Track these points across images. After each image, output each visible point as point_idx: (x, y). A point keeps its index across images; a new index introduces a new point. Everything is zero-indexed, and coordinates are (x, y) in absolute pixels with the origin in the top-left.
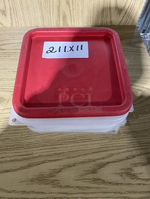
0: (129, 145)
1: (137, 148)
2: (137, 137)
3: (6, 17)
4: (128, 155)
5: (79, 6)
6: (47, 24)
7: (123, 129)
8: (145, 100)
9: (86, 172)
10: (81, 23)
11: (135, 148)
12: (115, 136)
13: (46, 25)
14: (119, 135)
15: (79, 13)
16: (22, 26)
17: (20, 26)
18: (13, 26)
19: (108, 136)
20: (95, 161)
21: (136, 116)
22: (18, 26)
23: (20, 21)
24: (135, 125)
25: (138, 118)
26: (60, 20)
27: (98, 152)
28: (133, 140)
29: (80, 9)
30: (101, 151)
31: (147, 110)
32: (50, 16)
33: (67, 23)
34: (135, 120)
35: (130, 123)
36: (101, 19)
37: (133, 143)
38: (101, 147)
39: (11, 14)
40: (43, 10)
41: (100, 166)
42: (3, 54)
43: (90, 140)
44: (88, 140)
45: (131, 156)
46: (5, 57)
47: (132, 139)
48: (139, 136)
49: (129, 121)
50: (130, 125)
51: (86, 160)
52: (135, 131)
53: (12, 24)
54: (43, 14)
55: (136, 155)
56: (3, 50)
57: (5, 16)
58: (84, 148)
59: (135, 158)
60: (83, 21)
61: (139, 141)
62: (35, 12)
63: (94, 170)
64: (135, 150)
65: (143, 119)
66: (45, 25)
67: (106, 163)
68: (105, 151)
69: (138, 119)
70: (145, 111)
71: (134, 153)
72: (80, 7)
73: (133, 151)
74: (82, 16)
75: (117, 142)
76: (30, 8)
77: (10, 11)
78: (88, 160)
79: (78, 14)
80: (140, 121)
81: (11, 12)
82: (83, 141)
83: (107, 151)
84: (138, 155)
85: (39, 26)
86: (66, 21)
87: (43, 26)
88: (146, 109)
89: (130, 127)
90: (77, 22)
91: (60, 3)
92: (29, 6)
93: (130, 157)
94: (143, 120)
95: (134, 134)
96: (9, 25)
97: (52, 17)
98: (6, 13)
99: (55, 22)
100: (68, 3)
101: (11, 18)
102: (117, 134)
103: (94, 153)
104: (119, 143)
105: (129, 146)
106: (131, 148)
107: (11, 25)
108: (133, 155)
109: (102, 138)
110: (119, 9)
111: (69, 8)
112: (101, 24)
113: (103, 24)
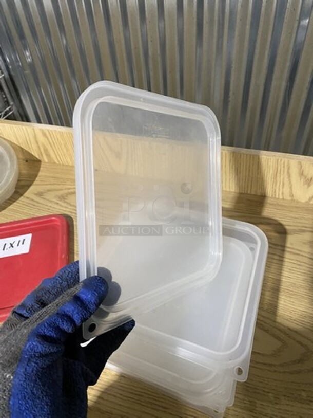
8: (309, 372)
16: (140, 176)
17: (137, 175)
18: (128, 174)
21: (275, 398)
23: (138, 169)
25: (276, 403)
31: (304, 394)
34: (269, 406)
35: (257, 409)
39: (127, 158)
49: (255, 403)
53: (126, 170)
57: (118, 160)
65: (288, 411)
69: (277, 407)
70: (300, 395)
77: (127, 154)
80: (279, 413)
81: (128, 156)
88: (304, 391)
94: (288, 413)
110: (305, 177)
112: (272, 195)
113: (275, 195)
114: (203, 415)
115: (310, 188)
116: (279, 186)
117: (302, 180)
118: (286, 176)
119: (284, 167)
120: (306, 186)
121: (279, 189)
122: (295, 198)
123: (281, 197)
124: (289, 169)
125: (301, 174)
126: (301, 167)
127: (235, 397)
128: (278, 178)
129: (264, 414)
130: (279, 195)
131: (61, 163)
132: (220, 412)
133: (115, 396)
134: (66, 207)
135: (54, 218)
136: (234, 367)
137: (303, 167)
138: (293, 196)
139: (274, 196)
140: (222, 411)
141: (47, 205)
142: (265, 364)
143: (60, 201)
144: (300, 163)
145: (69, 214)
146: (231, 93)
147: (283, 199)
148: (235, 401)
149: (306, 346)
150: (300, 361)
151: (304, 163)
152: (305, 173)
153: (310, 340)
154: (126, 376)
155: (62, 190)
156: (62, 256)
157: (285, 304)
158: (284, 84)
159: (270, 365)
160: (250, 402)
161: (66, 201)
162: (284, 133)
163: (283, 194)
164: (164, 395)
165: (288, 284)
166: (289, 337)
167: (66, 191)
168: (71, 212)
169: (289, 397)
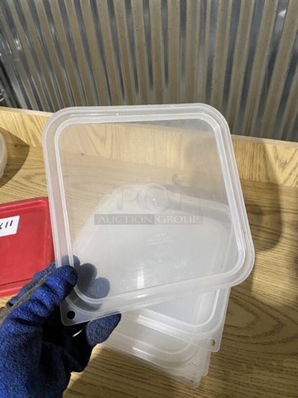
3: (105, 146)
7: (212, 385)
8: (280, 342)
12: (191, 391)
14: (199, 393)
16: (125, 160)
17: (122, 160)
18: (113, 158)
21: (247, 367)
22: (119, 159)
24: (238, 386)
25: (248, 373)
26: (181, 161)
31: (274, 363)
34: (241, 375)
35: (231, 378)
36: (250, 170)
39: (112, 143)
49: (229, 372)
50: (229, 382)
53: (111, 155)
57: (103, 144)
65: (259, 379)
69: (249, 376)
70: (271, 364)
77: (112, 139)
80: (252, 381)
82: (132, 377)
88: (274, 360)
89: (227, 385)
94: (260, 381)
96: (107, 156)
98: (105, 140)
99: (172, 162)
101: (112, 148)
102: (197, 388)
107: (110, 157)
109: (166, 385)
110: (280, 161)
112: (249, 178)
113: (252, 178)
115: (285, 171)
116: (256, 169)
117: (277, 163)
118: (262, 160)
119: (260, 150)
120: (281, 169)
121: (256, 173)
122: (271, 181)
123: (258, 180)
124: (264, 153)
125: (276, 158)
126: (276, 151)
127: (210, 367)
128: (254, 162)
129: (237, 382)
130: (255, 178)
132: (196, 381)
133: (97, 369)
135: (40, 201)
136: (207, 339)
137: (278, 152)
138: (269, 179)
140: (198, 380)
141: (35, 189)
142: (239, 336)
144: (275, 147)
146: (213, 81)
147: (260, 181)
148: (209, 370)
149: (278, 319)
150: (271, 333)
151: (278, 148)
152: (280, 157)
154: (108, 350)
157: (259, 280)
158: (263, 73)
159: (244, 337)
160: (225, 372)
162: (264, 120)
163: (259, 176)
164: (144, 367)
165: (262, 261)
166: (263, 311)
169: (260, 366)
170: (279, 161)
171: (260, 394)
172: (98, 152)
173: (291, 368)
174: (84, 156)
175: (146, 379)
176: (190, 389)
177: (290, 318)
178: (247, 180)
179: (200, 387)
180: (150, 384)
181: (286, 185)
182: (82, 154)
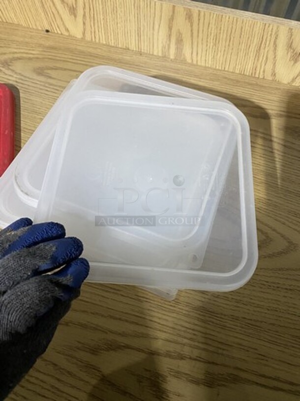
0: (184, 331)
1: (196, 344)
2: (209, 324)
3: (75, 20)
4: (171, 350)
5: (212, 28)
6: (146, 49)
7: (189, 297)
8: (265, 257)
9: (80, 345)
10: (210, 63)
11: (192, 343)
13: (144, 50)
14: (175, 305)
15: (209, 40)
16: (101, 42)
17: (97, 41)
18: (86, 38)
19: (151, 298)
20: (107, 333)
22: (94, 40)
23: (99, 31)
24: (216, 299)
26: (171, 45)
27: (120, 319)
28: (196, 325)
29: (212, 35)
30: (127, 321)
32: (153, 34)
33: (184, 55)
36: (254, 63)
37: (193, 330)
38: (129, 312)
39: (84, 15)
40: (142, 21)
41: (111, 345)
42: (47, 85)
43: (118, 292)
44: (113, 291)
45: (176, 355)
46: (47, 91)
47: (197, 322)
48: (213, 322)
50: (207, 295)
51: (92, 324)
52: (210, 310)
53: (84, 34)
54: (140, 29)
55: (188, 357)
56: (50, 77)
57: (74, 17)
58: (100, 301)
59: (183, 361)
60: (215, 57)
61: (208, 331)
62: (127, 20)
63: (95, 348)
64: (190, 346)
66: (141, 49)
67: (124, 346)
68: (133, 323)
71: (187, 351)
72: (211, 30)
73: (185, 347)
74: (214, 47)
75: (164, 317)
76: (119, 12)
77: (84, 9)
78: (94, 324)
79: (207, 41)
81: (85, 12)
83: (137, 324)
84: (190, 358)
85: (130, 49)
86: (182, 51)
87: (137, 50)
89: (205, 298)
90: (203, 58)
91: (174, 12)
92: (118, 7)
93: (174, 354)
95: (205, 314)
96: (79, 36)
97: (155, 37)
98: (76, 12)
99: (160, 48)
100: (189, 18)
101: (84, 24)
102: (173, 300)
103: (111, 317)
104: (167, 320)
105: (182, 333)
106: (185, 338)
107: (82, 36)
108: (182, 353)
109: (140, 297)
110: (294, 51)
111: (192, 26)
112: (252, 74)
113: (255, 73)
114: (155, 296)
115: (296, 65)
116: (262, 61)
117: (289, 54)
118: (272, 48)
119: (271, 35)
120: (292, 62)
121: (261, 66)
122: (277, 78)
123: (261, 77)
124: (276, 38)
125: (290, 46)
126: (292, 35)
128: (262, 50)
129: (215, 295)
130: (259, 73)
131: (5, 21)
132: (171, 294)
134: (10, 76)
136: (189, 254)
137: (293, 37)
138: (275, 75)
139: (253, 75)
140: (174, 293)
143: (3, 67)
144: (291, 29)
145: (14, 83)
147: (264, 78)
149: (266, 233)
151: (295, 31)
152: (294, 45)
153: (271, 228)
155: (5, 54)
156: (5, 132)
161: (10, 67)
163: (264, 72)
167: (11, 56)
168: (17, 82)
170: (292, 51)
171: (238, 307)
172: (67, 30)
173: (274, 283)
174: (49, 33)
175: (118, 290)
176: (165, 301)
177: (279, 233)
178: (249, 76)
179: (176, 299)
180: (122, 295)
181: (294, 84)
182: (47, 31)
